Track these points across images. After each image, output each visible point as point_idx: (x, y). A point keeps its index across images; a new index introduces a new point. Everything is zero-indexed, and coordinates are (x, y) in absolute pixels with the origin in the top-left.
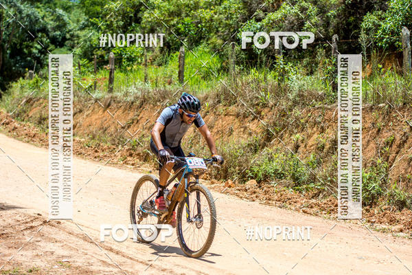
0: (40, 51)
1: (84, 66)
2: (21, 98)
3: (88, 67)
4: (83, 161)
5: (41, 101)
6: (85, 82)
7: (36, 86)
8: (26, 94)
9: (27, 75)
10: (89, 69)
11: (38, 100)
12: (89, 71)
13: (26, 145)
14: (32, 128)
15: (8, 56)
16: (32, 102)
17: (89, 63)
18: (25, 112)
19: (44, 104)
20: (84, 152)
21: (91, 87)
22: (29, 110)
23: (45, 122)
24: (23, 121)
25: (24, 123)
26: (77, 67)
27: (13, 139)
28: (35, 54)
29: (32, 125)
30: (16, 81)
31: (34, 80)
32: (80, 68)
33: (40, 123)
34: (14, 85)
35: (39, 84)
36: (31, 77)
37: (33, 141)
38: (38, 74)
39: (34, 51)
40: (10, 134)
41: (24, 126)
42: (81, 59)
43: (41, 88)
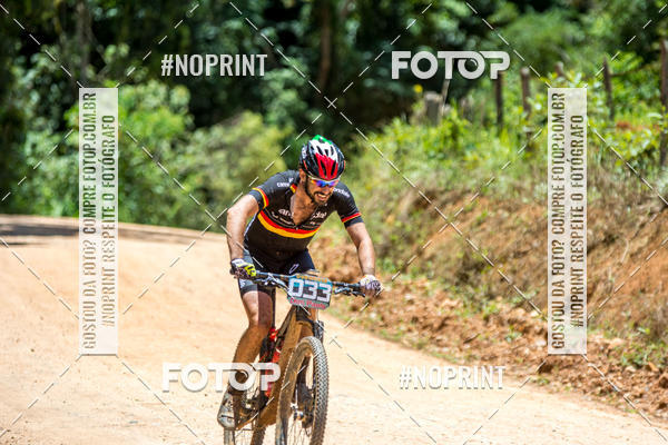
0: (465, 26)
1: (623, 77)
2: (396, 191)
3: (637, 84)
4: (618, 418)
5: (468, 201)
6: (629, 134)
7: (452, 146)
8: (413, 178)
9: (419, 108)
10: (645, 90)
11: (457, 199)
12: (641, 98)
13: (414, 355)
14: (436, 298)
15: (350, 40)
16: (434, 206)
17: (642, 66)
18: (409, 240)
19: (478, 215)
20: (619, 386)
21: (649, 152)
22: (423, 232)
23: (483, 277)
24: (404, 270)
25: (405, 279)
26: (597, 84)
27: (366, 336)
28: (444, 33)
29: (434, 288)
30: (380, 132)
31: (444, 128)
32: (607, 87)
33: (463, 279)
34: (371, 143)
35: (461, 141)
36: (432, 115)
37: (438, 343)
38: (458, 107)
39: (444, 23)
40: (355, 317)
41: (407, 289)
42: (612, 53)
43: (470, 156)
